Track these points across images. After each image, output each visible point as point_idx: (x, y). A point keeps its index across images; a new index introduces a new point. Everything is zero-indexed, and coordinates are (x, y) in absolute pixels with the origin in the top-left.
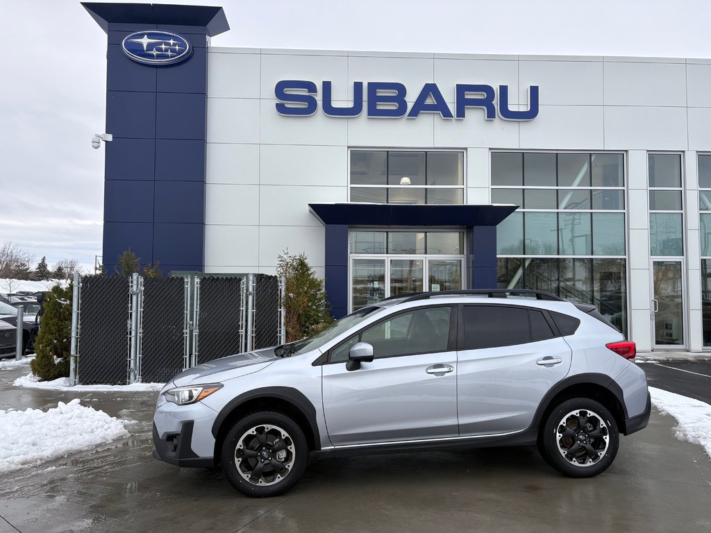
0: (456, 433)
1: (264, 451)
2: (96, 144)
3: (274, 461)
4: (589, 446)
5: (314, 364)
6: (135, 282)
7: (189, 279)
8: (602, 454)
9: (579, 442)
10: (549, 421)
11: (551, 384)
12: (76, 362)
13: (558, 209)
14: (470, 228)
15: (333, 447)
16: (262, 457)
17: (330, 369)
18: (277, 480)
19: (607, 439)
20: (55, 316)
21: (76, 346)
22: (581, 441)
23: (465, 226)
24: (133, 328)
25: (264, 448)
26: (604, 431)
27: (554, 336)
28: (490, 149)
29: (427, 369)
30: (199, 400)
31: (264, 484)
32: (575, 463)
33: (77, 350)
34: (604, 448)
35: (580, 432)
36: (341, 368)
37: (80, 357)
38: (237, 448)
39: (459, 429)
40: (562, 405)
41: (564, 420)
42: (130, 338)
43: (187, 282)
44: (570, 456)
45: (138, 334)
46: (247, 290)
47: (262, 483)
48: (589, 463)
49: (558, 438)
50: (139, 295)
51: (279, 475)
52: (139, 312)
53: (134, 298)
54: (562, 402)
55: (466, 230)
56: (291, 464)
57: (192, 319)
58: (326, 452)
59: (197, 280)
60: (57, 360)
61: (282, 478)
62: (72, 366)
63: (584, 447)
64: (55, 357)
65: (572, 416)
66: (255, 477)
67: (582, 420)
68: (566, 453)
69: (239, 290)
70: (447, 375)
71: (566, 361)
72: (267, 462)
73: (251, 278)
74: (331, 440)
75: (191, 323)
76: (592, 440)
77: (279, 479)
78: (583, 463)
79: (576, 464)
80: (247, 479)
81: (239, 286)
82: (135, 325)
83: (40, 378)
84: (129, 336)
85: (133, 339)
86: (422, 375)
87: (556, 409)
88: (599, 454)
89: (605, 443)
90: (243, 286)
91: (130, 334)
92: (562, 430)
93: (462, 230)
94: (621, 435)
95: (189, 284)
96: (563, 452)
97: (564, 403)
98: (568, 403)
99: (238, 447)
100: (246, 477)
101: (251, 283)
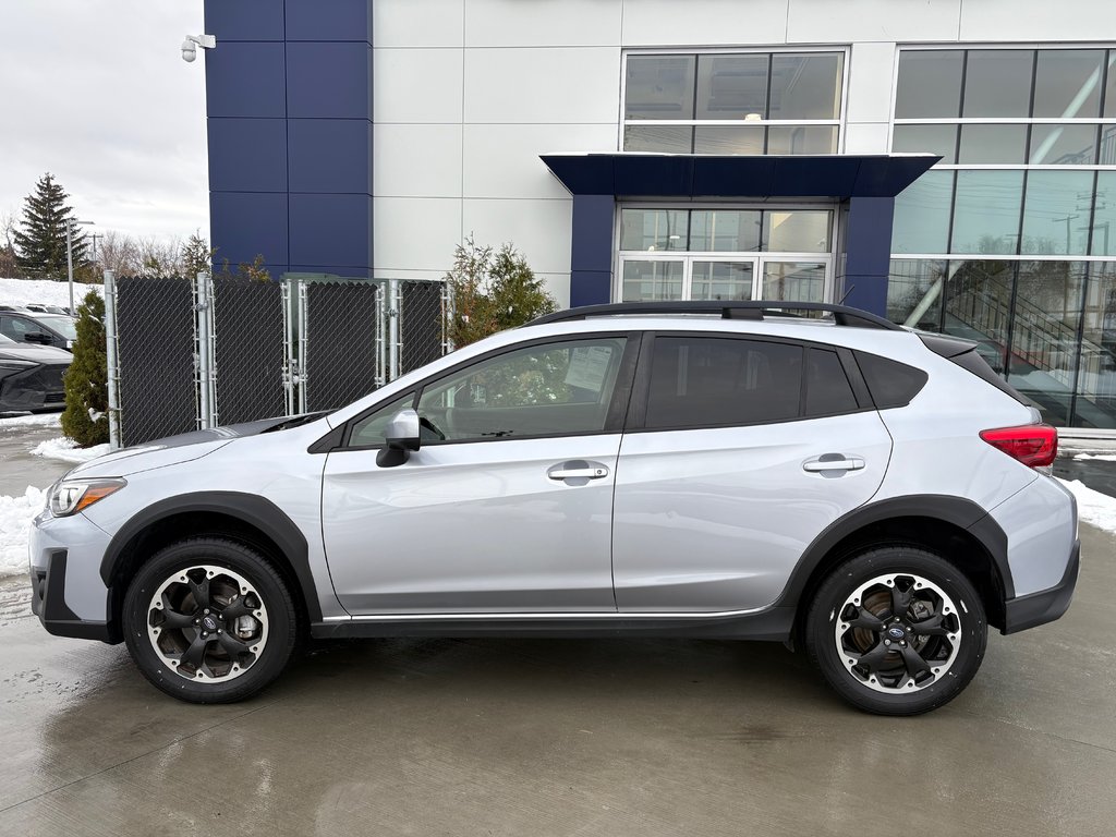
0: (610, 605)
1: (208, 615)
2: (187, 54)
3: (228, 638)
4: (910, 652)
5: (313, 449)
6: (201, 289)
7: (289, 284)
8: (941, 670)
9: (888, 642)
10: (821, 595)
11: (833, 513)
12: (117, 419)
13: (1027, 163)
14: (844, 202)
15: (349, 618)
16: (203, 627)
17: (342, 461)
18: (233, 675)
19: (956, 638)
20: (91, 345)
21: (117, 394)
22: (895, 640)
23: (837, 199)
24: (203, 367)
25: (207, 611)
26: (950, 623)
27: (859, 408)
28: (898, 44)
29: (550, 470)
30: (80, 511)
31: (206, 679)
32: (874, 684)
33: (118, 400)
34: (946, 659)
35: (892, 620)
36: (367, 459)
37: (123, 412)
38: (151, 608)
39: (615, 596)
40: (855, 562)
41: (858, 593)
42: (199, 384)
43: (286, 290)
44: (863, 670)
45: (210, 378)
46: (388, 307)
47: (203, 678)
48: (909, 687)
49: (840, 632)
50: (209, 311)
51: (236, 665)
52: (210, 340)
53: (202, 315)
54: (856, 555)
55: (837, 207)
56: (261, 645)
57: (296, 355)
58: (331, 626)
59: (302, 287)
60: (96, 417)
61: (241, 671)
62: (113, 426)
63: (899, 652)
64: (91, 410)
65: (878, 586)
66: (189, 664)
67: (901, 598)
68: (855, 662)
69: (374, 306)
70: (592, 483)
71: (875, 466)
72: (214, 637)
73: (394, 285)
74: (342, 603)
75: (295, 361)
76: (924, 640)
77: (236, 672)
78: (894, 686)
79: (877, 686)
80: (174, 668)
81: (373, 297)
82: (205, 361)
83: (76, 443)
84: (196, 381)
85: (203, 386)
86: (539, 482)
87: (842, 570)
88: (933, 670)
89: (950, 649)
90: (380, 300)
91: (199, 378)
92: (851, 614)
93: (831, 207)
94: (993, 632)
95: (289, 293)
96: (848, 661)
97: (862, 558)
98: (870, 558)
99: (153, 605)
100: (171, 663)
101: (393, 294)
